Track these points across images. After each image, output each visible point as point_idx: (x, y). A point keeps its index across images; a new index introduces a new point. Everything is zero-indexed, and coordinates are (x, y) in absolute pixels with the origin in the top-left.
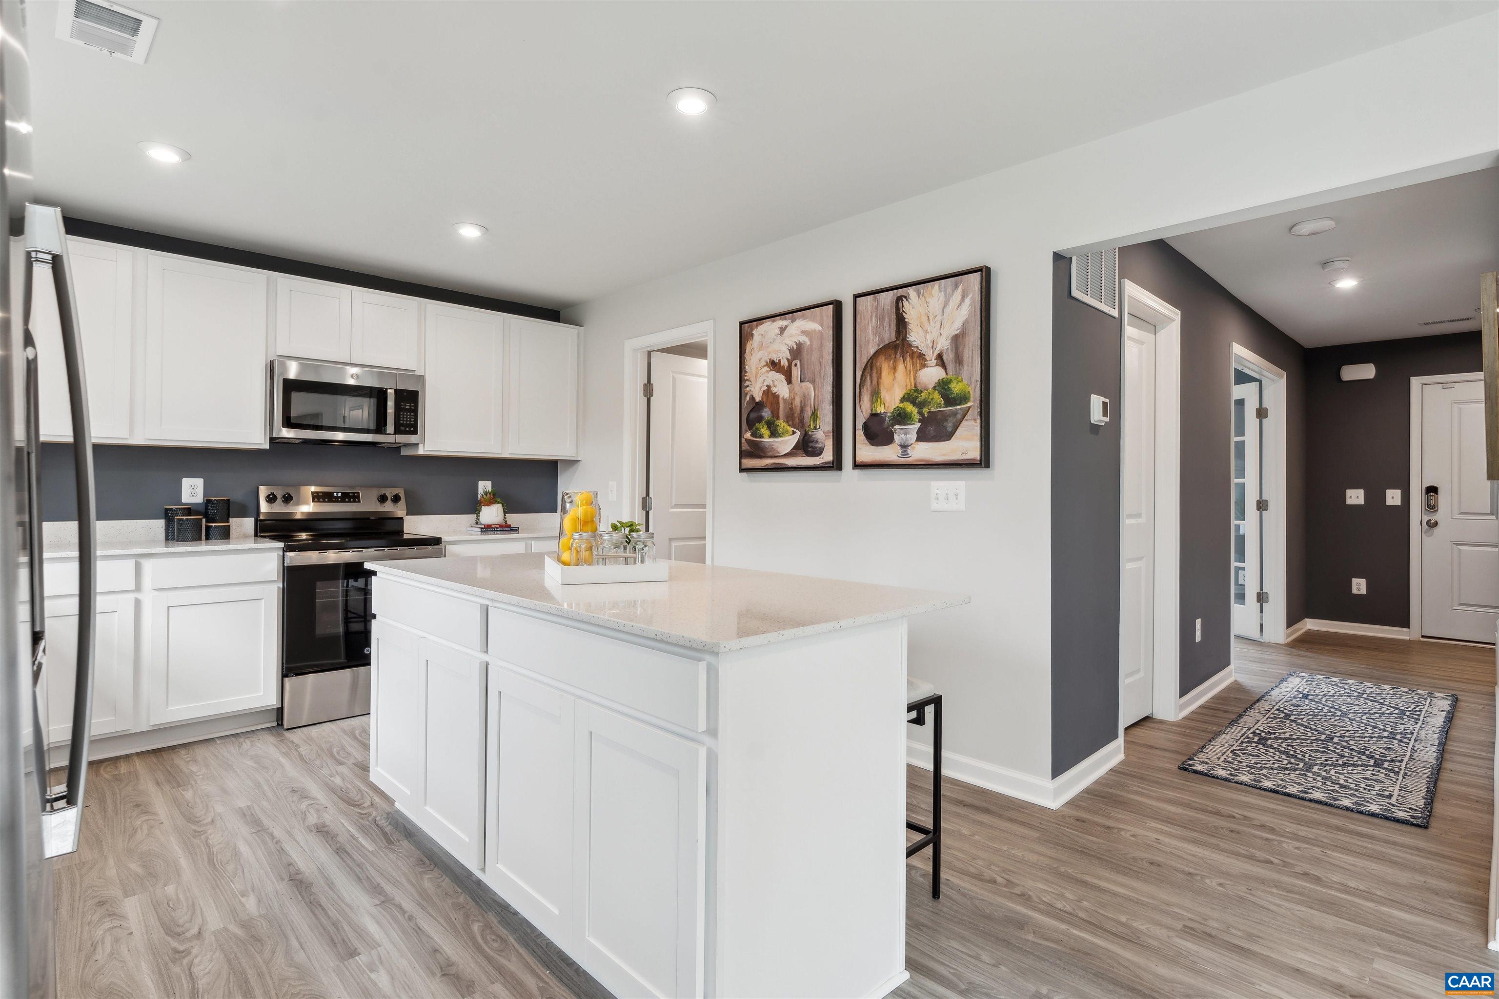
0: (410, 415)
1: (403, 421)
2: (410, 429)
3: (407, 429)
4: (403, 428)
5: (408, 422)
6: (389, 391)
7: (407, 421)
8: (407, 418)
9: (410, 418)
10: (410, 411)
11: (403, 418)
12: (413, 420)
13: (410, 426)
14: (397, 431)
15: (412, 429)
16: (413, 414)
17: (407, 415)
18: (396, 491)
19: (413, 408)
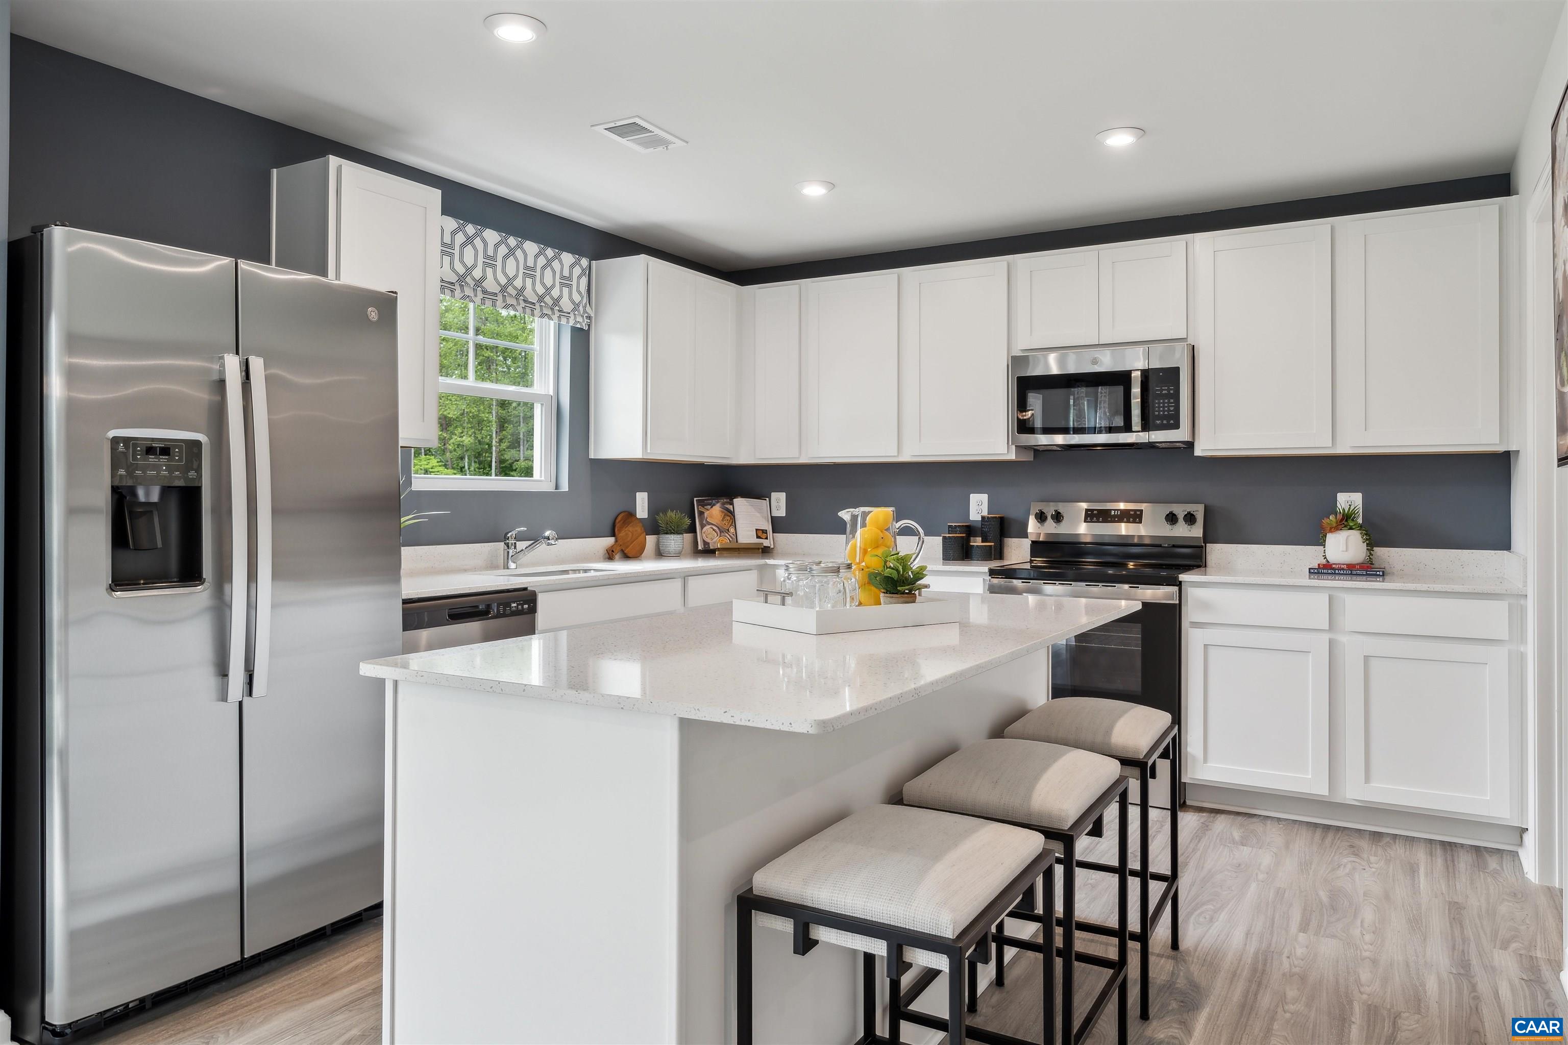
0: (1169, 402)
1: (1159, 411)
2: (1168, 422)
3: (1165, 422)
4: (1158, 422)
5: (1166, 413)
6: (1133, 374)
7: (1164, 411)
8: (1164, 407)
9: (1169, 407)
10: (1169, 396)
11: (1159, 407)
12: (1172, 409)
13: (1168, 417)
14: (1146, 427)
15: (1172, 422)
16: (1172, 401)
17: (1164, 403)
18: (1190, 508)
19: (1172, 392)
